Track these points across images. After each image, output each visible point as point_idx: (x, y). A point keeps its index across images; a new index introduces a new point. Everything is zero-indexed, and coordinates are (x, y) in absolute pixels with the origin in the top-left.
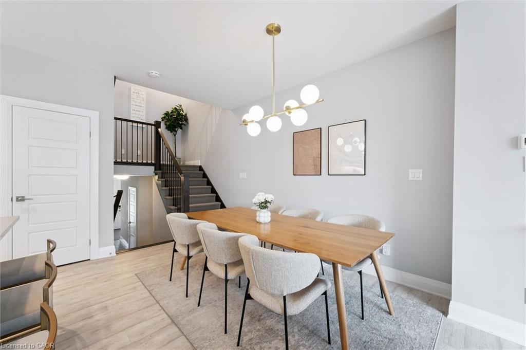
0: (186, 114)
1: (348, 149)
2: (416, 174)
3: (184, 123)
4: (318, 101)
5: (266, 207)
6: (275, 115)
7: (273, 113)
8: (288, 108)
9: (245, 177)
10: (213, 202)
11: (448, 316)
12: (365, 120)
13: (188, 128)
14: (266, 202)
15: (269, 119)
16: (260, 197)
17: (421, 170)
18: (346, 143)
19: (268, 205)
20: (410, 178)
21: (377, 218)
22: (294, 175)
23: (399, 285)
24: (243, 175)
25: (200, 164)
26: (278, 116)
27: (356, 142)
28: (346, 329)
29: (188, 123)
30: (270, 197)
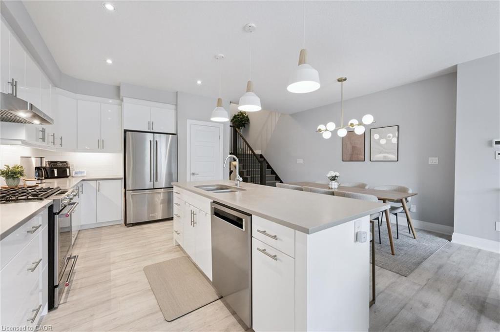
0: (247, 116)
1: (383, 142)
2: (434, 161)
3: (247, 122)
4: (373, 123)
5: (334, 180)
6: (343, 128)
7: (342, 126)
8: (352, 124)
9: (302, 163)
10: (273, 180)
11: (452, 241)
12: (398, 126)
13: (249, 126)
14: (336, 176)
15: (339, 130)
16: (333, 174)
17: (437, 158)
18: (381, 138)
19: (336, 178)
20: (430, 163)
21: (406, 187)
22: (343, 161)
23: (421, 230)
24: (300, 161)
25: (260, 153)
26: (345, 128)
27: (389, 137)
28: (392, 233)
29: (249, 123)
30: (338, 174)
